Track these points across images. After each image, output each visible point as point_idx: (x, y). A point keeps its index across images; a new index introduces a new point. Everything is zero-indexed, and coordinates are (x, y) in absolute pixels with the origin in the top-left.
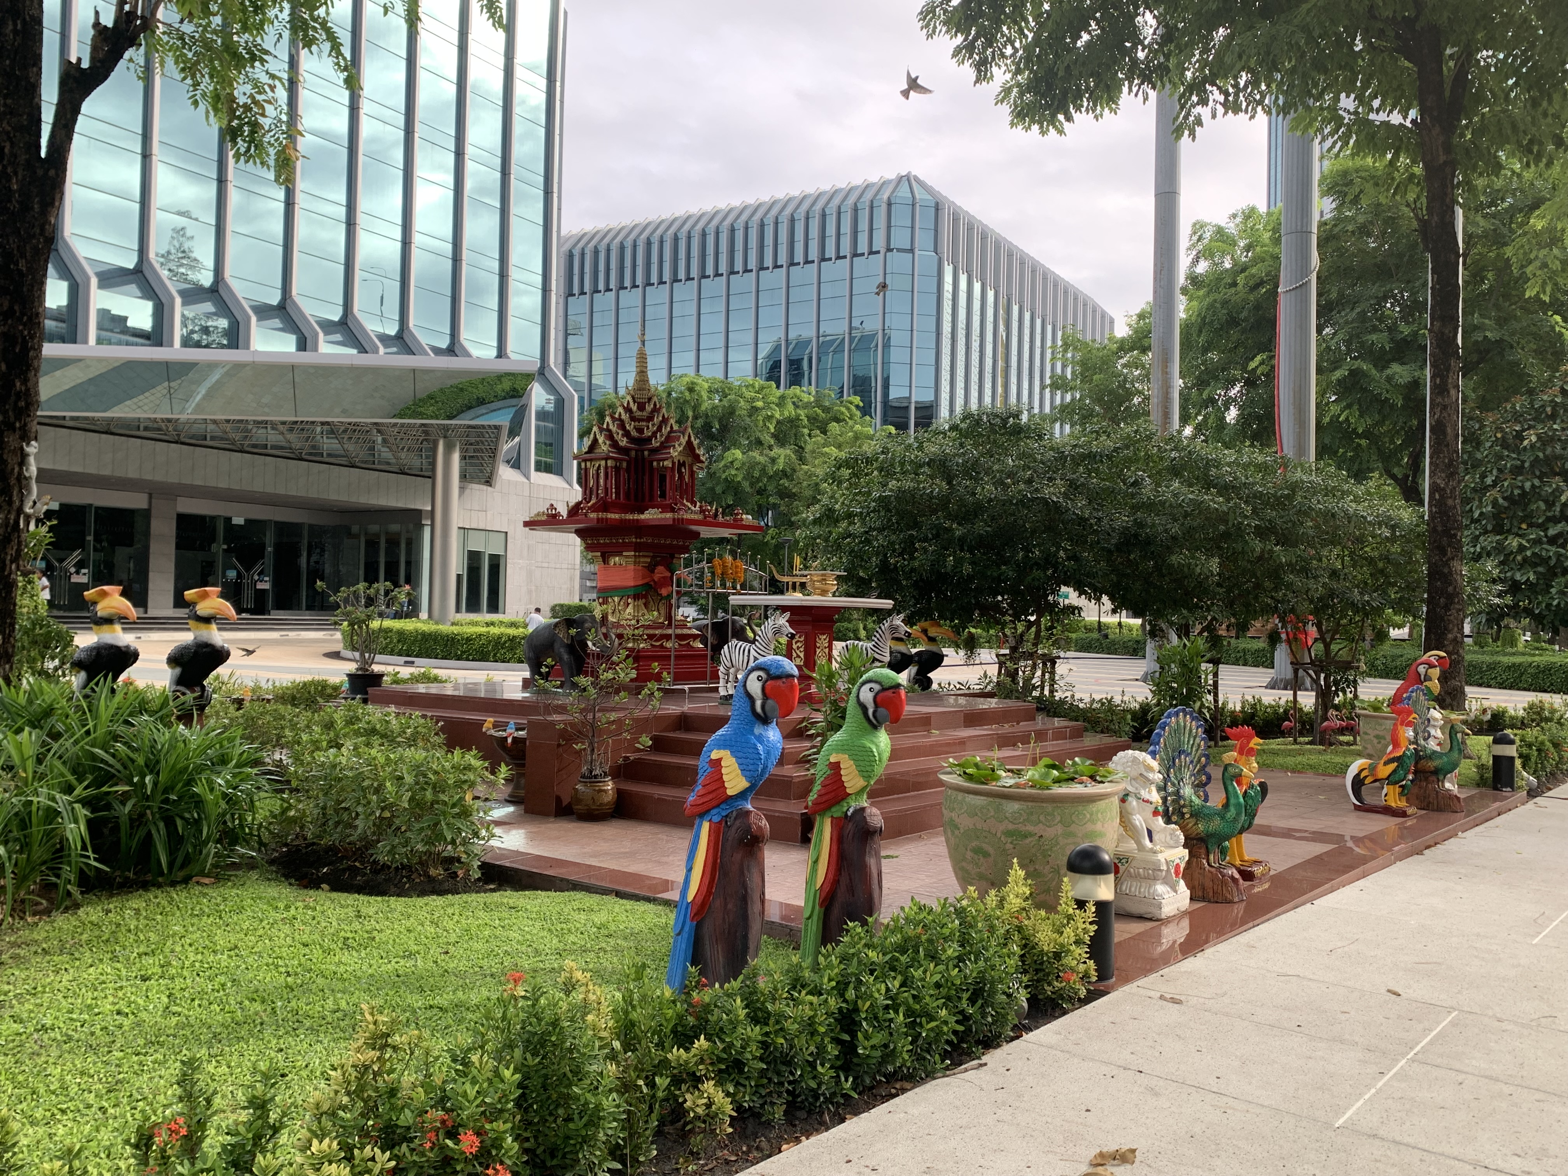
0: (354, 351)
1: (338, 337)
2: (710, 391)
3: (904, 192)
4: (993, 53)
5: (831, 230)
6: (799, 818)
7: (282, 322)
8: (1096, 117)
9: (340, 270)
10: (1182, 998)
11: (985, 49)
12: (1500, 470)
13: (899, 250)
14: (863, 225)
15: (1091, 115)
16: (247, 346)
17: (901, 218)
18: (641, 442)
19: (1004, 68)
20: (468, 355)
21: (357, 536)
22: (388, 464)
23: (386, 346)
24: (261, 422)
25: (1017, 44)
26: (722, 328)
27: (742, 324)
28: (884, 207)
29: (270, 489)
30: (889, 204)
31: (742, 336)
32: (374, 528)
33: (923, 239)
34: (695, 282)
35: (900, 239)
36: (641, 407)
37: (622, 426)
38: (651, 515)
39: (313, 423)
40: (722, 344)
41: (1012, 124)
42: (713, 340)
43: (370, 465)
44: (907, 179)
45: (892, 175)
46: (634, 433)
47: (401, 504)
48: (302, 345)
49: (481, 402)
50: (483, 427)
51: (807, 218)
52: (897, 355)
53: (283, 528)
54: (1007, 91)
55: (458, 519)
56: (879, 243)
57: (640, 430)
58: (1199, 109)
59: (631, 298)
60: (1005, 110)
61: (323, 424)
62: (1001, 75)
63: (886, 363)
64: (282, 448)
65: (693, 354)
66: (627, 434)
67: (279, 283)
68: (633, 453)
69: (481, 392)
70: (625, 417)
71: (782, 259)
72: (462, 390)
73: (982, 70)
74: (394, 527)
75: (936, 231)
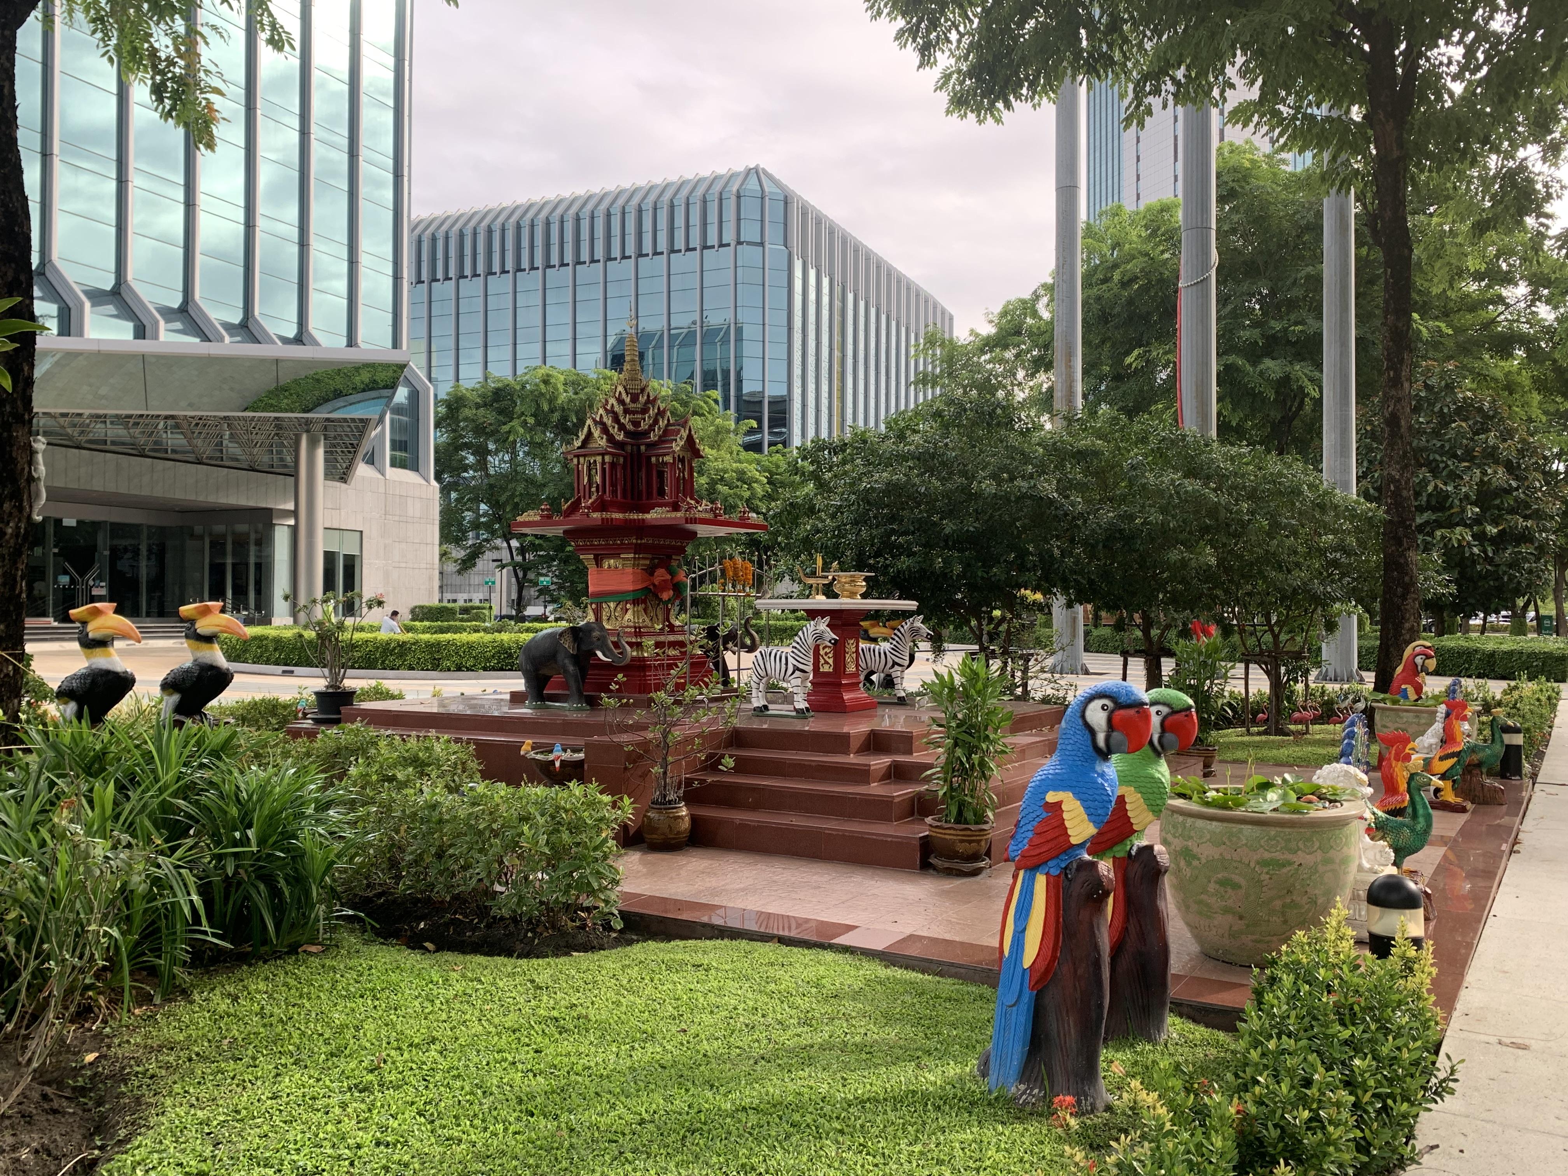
0: (197, 340)
1: (178, 325)
2: (565, 384)
3: (752, 184)
4: (938, 37)
5: (680, 221)
6: (917, 843)
7: (117, 308)
8: (1034, 106)
9: (179, 252)
10: (1527, 1042)
11: (929, 32)
12: (1370, 462)
13: (749, 243)
14: (713, 217)
15: (1029, 104)
16: (81, 334)
17: (750, 209)
18: (636, 435)
19: (947, 53)
20: (316, 343)
21: (201, 538)
22: (237, 460)
23: (231, 335)
24: (98, 416)
25: (961, 29)
26: (570, 320)
27: (589, 314)
28: (733, 199)
29: (111, 488)
30: (739, 197)
31: (590, 329)
32: (219, 528)
33: (773, 234)
34: (540, 271)
35: (750, 232)
36: (635, 399)
37: (616, 419)
38: (656, 515)
39: (158, 416)
40: (570, 335)
41: (948, 112)
42: (560, 331)
43: (217, 461)
44: (756, 172)
45: (740, 168)
46: (630, 427)
47: (252, 503)
48: (140, 333)
49: (338, 394)
50: (345, 420)
51: (655, 209)
52: (750, 349)
53: (118, 529)
54: (947, 77)
55: (323, 519)
56: (729, 236)
57: (636, 424)
58: (1150, 99)
59: (471, 288)
60: (944, 98)
61: (167, 417)
62: (944, 60)
63: (739, 357)
64: (123, 444)
65: (539, 346)
66: (622, 427)
67: (112, 266)
68: (629, 448)
69: (338, 383)
70: (618, 409)
71: (630, 250)
72: (318, 381)
73: (926, 52)
74: (242, 528)
75: (786, 225)
